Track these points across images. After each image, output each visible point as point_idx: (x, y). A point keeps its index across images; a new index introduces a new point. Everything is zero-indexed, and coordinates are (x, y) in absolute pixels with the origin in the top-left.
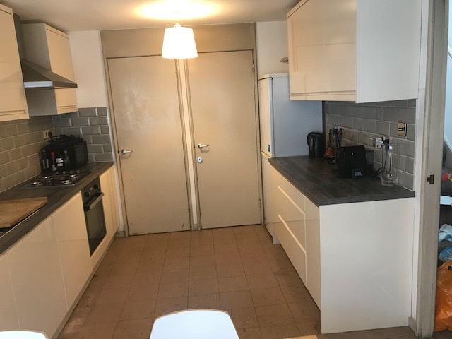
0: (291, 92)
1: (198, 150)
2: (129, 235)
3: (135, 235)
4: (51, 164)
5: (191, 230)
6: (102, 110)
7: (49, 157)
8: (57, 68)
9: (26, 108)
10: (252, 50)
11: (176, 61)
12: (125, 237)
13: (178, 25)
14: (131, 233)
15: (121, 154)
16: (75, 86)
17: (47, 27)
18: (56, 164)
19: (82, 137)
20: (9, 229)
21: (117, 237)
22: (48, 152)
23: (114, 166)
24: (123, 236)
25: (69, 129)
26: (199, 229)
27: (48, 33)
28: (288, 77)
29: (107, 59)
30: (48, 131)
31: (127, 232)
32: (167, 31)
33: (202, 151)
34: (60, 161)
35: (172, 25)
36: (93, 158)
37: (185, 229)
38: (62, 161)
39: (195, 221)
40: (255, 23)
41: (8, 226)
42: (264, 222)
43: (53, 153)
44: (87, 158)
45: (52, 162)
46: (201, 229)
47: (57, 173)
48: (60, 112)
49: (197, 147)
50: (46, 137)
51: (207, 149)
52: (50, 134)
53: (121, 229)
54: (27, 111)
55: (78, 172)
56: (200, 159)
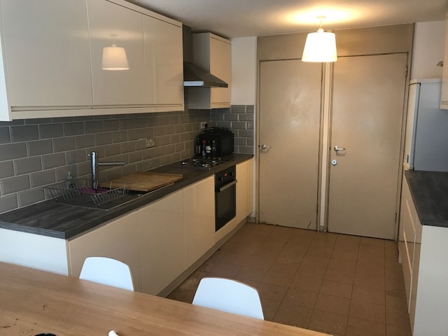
0: (442, 100)
1: (333, 152)
2: (259, 223)
3: (264, 223)
4: (202, 150)
5: (316, 231)
6: (250, 108)
7: (201, 144)
8: (215, 70)
9: (182, 102)
10: (408, 53)
11: (323, 65)
12: (255, 223)
13: (321, 31)
14: (261, 220)
15: (261, 148)
16: (226, 86)
17: (211, 35)
18: (205, 151)
19: (232, 130)
20: (146, 192)
21: (248, 222)
22: (202, 139)
23: (254, 158)
24: (254, 222)
25: (222, 122)
26: (325, 231)
27: (211, 40)
28: (441, 83)
29: (261, 61)
30: (206, 123)
31: (257, 219)
32: (310, 36)
33: (337, 154)
34: (209, 148)
35: (314, 29)
36: (238, 150)
37: (311, 227)
38: (210, 149)
39: (322, 223)
40: (414, 24)
41: (147, 190)
42: (398, 238)
43: (204, 142)
44: (232, 149)
45: (203, 149)
46: (327, 232)
47: (204, 158)
48: (212, 107)
49: (332, 149)
50: (202, 127)
51: (344, 152)
52: (206, 125)
53: (253, 215)
54: (183, 105)
55: (219, 159)
56: (334, 162)
